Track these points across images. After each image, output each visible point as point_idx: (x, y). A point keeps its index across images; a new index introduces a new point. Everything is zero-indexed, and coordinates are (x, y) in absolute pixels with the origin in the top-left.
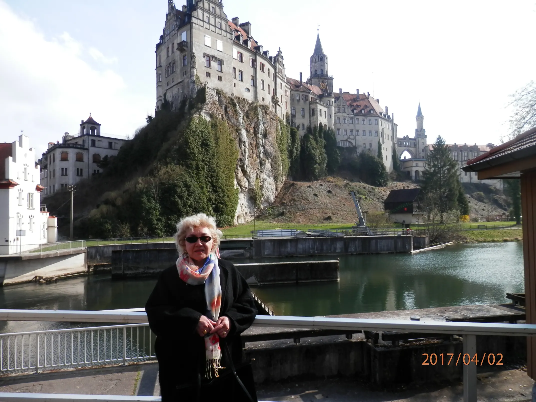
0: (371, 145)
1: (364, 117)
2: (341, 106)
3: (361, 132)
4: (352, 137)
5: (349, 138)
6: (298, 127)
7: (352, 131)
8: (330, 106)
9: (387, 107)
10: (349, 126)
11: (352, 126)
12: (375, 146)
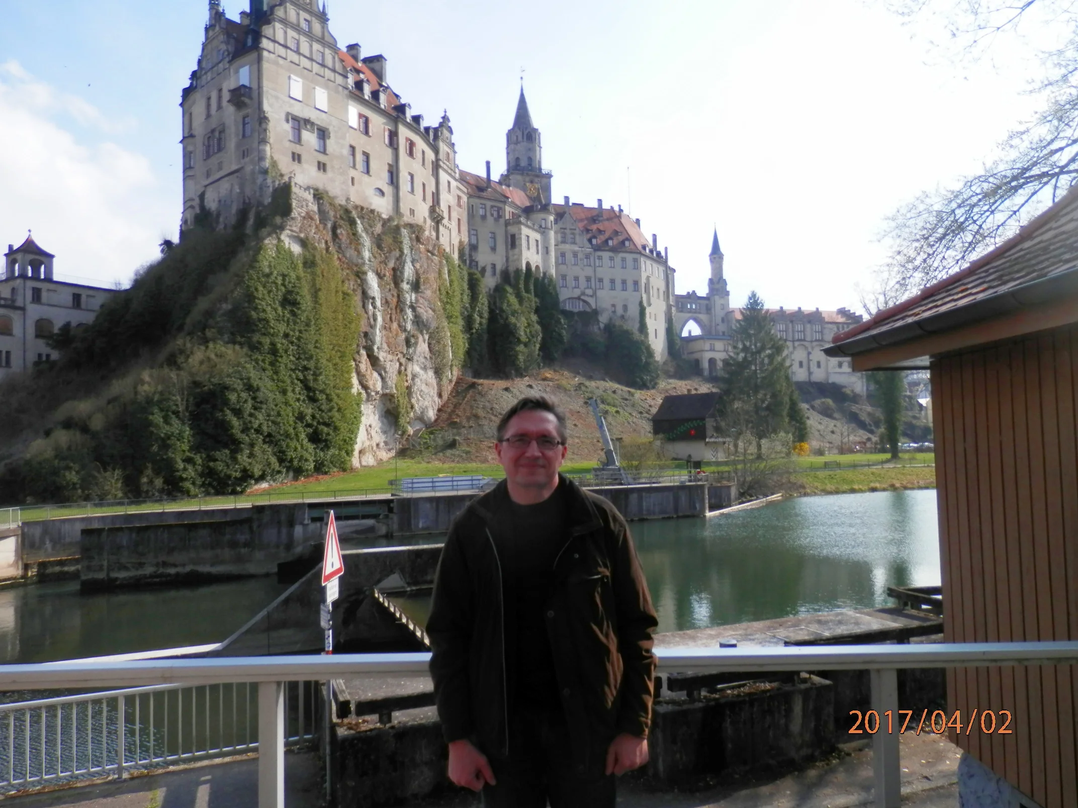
0: (625, 307)
1: (611, 254)
2: (568, 231)
3: (607, 283)
4: (589, 292)
5: (583, 294)
6: (484, 270)
7: (588, 279)
8: (546, 230)
9: (654, 236)
10: (583, 270)
11: (589, 271)
12: (633, 311)
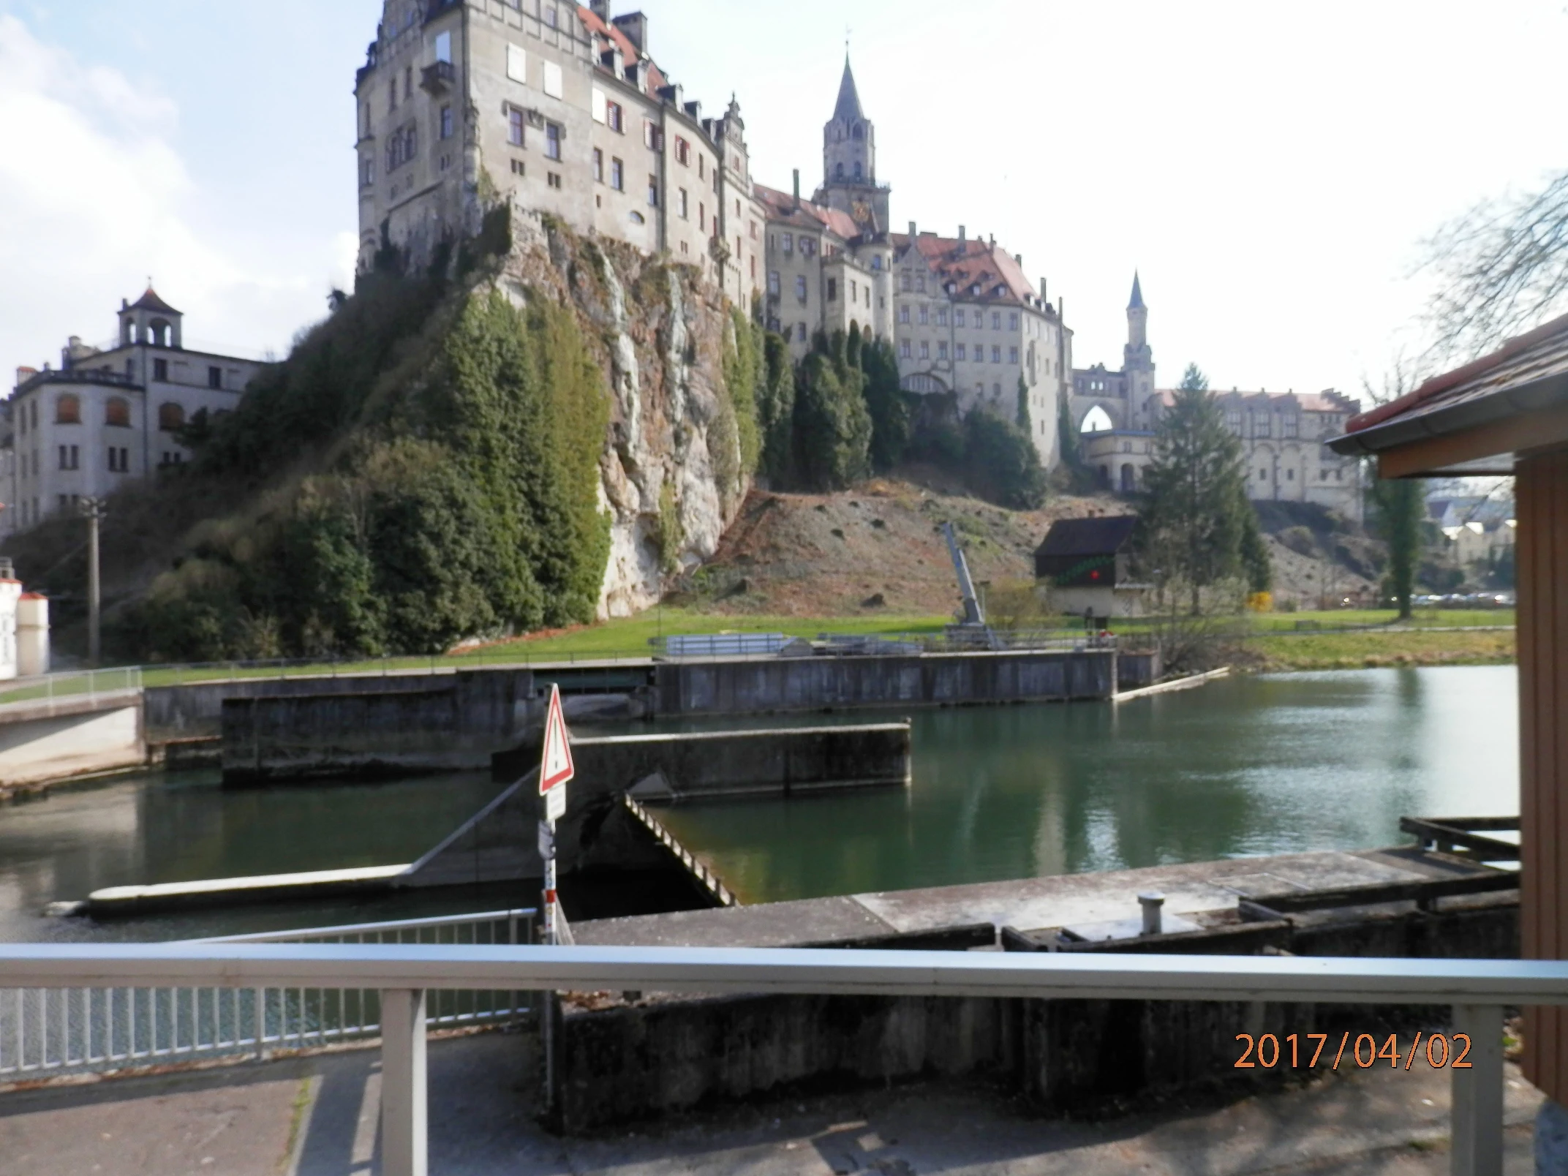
0: (997, 388)
1: (978, 308)
2: (913, 274)
3: (970, 350)
4: (944, 364)
5: (934, 367)
6: (788, 332)
7: (943, 345)
8: (881, 273)
9: (1043, 280)
10: (934, 331)
11: (944, 334)
12: (1009, 393)
